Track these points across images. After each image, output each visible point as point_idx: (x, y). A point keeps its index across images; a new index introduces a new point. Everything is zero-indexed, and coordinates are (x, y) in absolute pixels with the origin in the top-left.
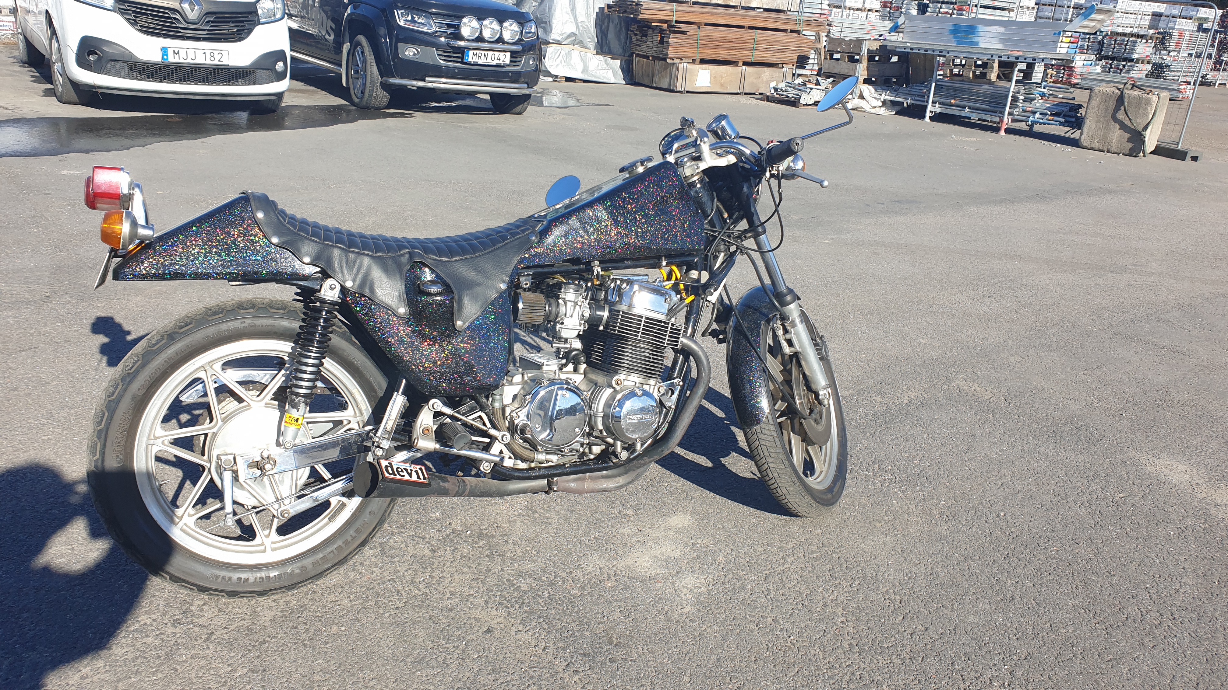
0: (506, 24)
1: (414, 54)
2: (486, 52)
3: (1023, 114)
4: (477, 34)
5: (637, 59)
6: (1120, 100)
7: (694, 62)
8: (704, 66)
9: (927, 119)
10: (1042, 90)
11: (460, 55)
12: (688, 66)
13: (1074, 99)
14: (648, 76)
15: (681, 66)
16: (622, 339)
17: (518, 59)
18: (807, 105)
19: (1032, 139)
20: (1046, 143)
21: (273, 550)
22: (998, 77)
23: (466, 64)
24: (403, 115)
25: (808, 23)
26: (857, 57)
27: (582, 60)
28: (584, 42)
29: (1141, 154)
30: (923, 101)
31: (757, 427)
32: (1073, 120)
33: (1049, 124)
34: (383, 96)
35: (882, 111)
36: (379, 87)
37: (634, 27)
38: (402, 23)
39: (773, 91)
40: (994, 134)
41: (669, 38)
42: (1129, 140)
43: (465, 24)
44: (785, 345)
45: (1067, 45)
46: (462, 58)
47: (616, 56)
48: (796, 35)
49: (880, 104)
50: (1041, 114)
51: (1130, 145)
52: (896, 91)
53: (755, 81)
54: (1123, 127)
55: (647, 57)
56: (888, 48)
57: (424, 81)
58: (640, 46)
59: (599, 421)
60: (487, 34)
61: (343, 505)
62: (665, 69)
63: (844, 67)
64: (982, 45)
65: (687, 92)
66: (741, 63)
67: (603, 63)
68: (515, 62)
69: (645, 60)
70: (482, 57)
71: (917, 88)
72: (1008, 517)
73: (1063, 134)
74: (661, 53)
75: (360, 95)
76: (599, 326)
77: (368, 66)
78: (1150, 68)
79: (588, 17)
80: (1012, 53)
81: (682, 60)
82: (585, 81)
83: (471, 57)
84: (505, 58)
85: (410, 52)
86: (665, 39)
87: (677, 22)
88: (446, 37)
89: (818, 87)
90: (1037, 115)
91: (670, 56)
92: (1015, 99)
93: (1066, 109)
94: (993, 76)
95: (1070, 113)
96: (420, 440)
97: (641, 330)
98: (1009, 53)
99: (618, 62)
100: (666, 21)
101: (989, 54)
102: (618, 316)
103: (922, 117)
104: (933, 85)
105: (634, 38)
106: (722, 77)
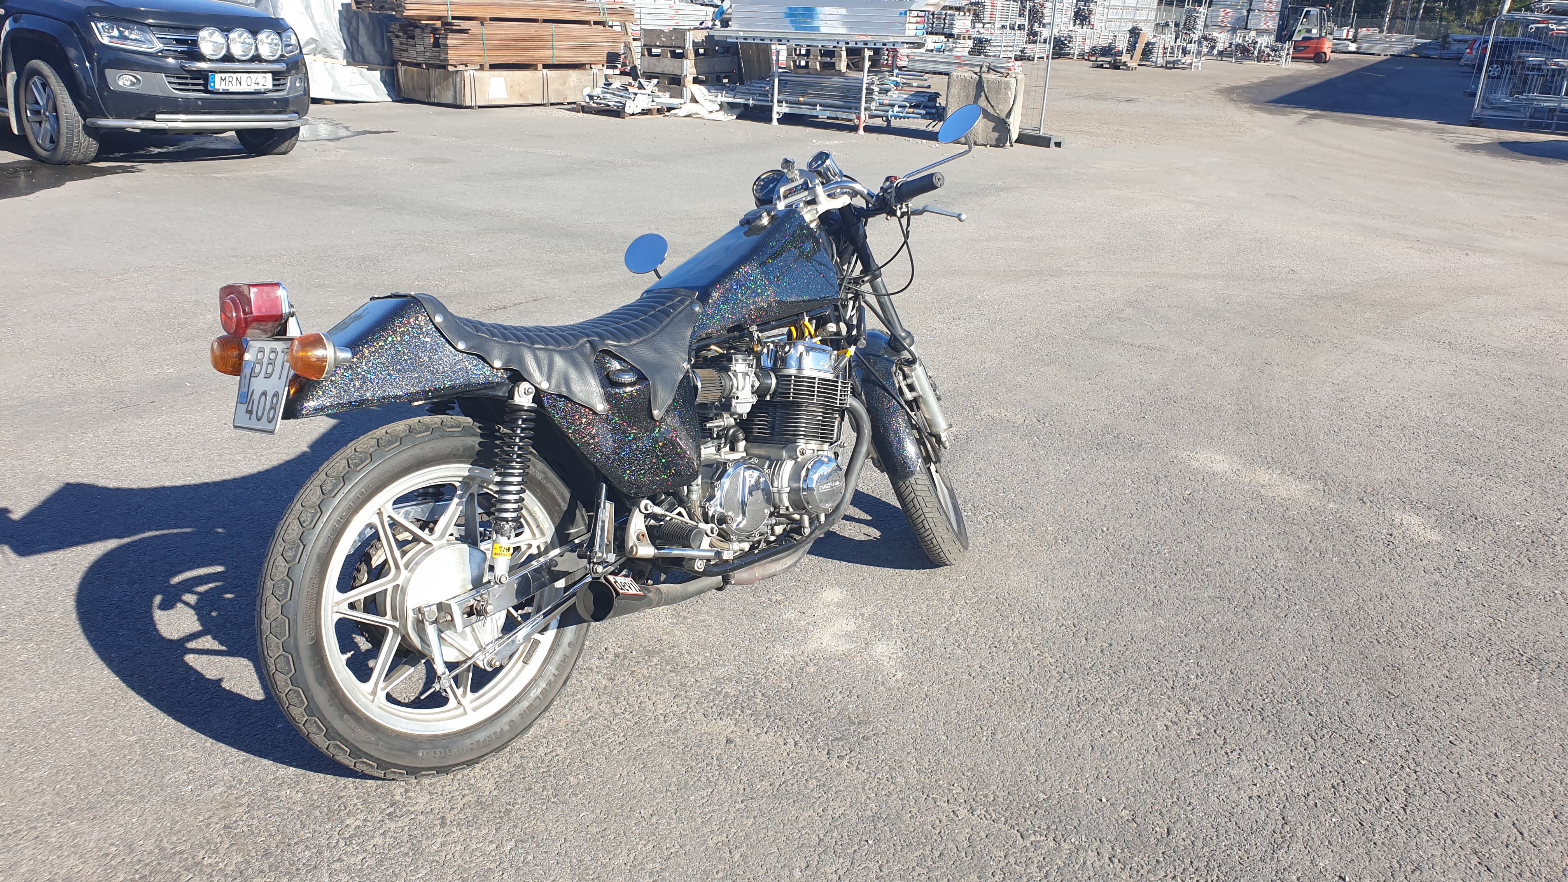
0: (260, 37)
1: (133, 84)
2: (239, 75)
3: (880, 108)
4: (224, 52)
5: (403, 68)
6: (980, 85)
7: (482, 68)
8: (496, 73)
9: (775, 122)
10: (895, 79)
11: (201, 82)
12: (477, 74)
13: (929, 87)
14: (422, 89)
15: (467, 74)
16: (796, 405)
17: (282, 82)
18: (633, 114)
19: (894, 137)
20: (911, 139)
21: (475, 710)
22: (848, 67)
23: (212, 92)
24: (125, 170)
25: (613, 12)
26: (678, 51)
27: (329, 73)
28: (329, 50)
29: (1008, 144)
30: (767, 101)
31: (912, 479)
32: (934, 111)
33: (908, 118)
34: (90, 145)
35: (721, 116)
36: (82, 133)
37: (395, 27)
38: (105, 40)
39: (588, 100)
40: (852, 134)
41: (447, 39)
42: (994, 130)
43: (204, 38)
44: (906, 390)
45: (914, 26)
46: (206, 85)
47: (374, 66)
48: (601, 27)
49: (718, 108)
50: (899, 107)
51: (996, 135)
52: (732, 90)
53: (560, 87)
54: (987, 115)
55: (418, 65)
56: (716, 38)
57: (154, 119)
58: (407, 51)
59: (785, 497)
60: (237, 51)
61: (537, 643)
62: (446, 79)
63: (668, 65)
64: (823, 30)
65: (480, 107)
66: (540, 67)
67: (358, 75)
68: (278, 85)
69: (415, 69)
70: (234, 82)
71: (757, 86)
72: (1111, 530)
73: (924, 128)
74: (437, 58)
75: (48, 145)
76: (766, 395)
77: (60, 105)
78: (971, 45)
79: (328, 16)
80: (859, 38)
81: (466, 66)
82: (337, 102)
83: (219, 83)
84: (265, 82)
85: (124, 81)
86: (441, 41)
87: (454, 18)
88: (174, 58)
89: (642, 91)
90: (896, 109)
91: (451, 62)
92: (870, 92)
93: (925, 100)
94: (843, 66)
95: (930, 104)
96: (639, 548)
97: (816, 393)
98: (857, 38)
99: (377, 74)
100: (438, 18)
101: (834, 40)
102: (790, 381)
103: (769, 120)
104: (776, 80)
105: (396, 42)
106: (519, 84)
